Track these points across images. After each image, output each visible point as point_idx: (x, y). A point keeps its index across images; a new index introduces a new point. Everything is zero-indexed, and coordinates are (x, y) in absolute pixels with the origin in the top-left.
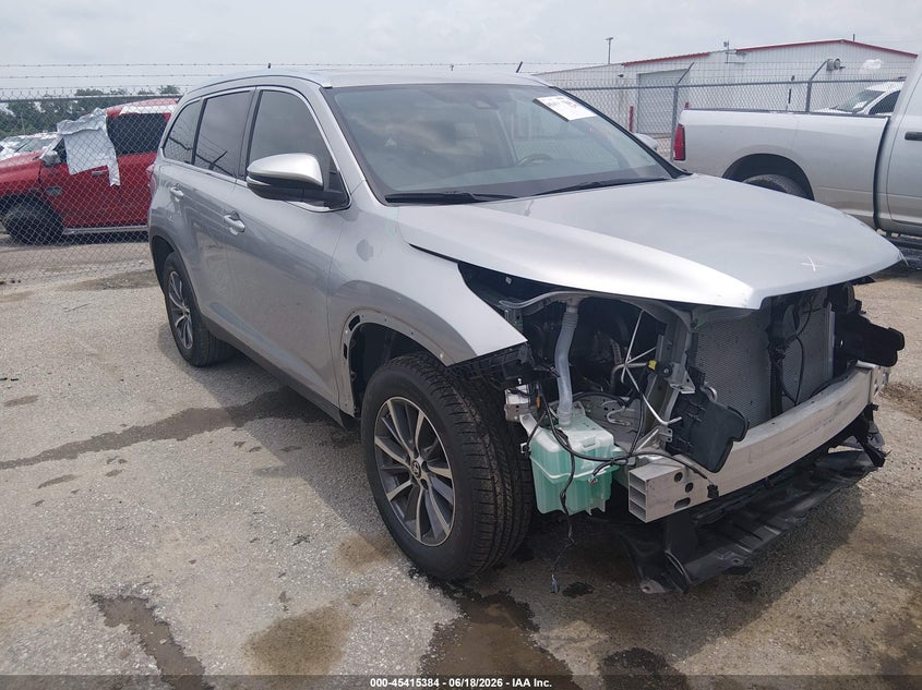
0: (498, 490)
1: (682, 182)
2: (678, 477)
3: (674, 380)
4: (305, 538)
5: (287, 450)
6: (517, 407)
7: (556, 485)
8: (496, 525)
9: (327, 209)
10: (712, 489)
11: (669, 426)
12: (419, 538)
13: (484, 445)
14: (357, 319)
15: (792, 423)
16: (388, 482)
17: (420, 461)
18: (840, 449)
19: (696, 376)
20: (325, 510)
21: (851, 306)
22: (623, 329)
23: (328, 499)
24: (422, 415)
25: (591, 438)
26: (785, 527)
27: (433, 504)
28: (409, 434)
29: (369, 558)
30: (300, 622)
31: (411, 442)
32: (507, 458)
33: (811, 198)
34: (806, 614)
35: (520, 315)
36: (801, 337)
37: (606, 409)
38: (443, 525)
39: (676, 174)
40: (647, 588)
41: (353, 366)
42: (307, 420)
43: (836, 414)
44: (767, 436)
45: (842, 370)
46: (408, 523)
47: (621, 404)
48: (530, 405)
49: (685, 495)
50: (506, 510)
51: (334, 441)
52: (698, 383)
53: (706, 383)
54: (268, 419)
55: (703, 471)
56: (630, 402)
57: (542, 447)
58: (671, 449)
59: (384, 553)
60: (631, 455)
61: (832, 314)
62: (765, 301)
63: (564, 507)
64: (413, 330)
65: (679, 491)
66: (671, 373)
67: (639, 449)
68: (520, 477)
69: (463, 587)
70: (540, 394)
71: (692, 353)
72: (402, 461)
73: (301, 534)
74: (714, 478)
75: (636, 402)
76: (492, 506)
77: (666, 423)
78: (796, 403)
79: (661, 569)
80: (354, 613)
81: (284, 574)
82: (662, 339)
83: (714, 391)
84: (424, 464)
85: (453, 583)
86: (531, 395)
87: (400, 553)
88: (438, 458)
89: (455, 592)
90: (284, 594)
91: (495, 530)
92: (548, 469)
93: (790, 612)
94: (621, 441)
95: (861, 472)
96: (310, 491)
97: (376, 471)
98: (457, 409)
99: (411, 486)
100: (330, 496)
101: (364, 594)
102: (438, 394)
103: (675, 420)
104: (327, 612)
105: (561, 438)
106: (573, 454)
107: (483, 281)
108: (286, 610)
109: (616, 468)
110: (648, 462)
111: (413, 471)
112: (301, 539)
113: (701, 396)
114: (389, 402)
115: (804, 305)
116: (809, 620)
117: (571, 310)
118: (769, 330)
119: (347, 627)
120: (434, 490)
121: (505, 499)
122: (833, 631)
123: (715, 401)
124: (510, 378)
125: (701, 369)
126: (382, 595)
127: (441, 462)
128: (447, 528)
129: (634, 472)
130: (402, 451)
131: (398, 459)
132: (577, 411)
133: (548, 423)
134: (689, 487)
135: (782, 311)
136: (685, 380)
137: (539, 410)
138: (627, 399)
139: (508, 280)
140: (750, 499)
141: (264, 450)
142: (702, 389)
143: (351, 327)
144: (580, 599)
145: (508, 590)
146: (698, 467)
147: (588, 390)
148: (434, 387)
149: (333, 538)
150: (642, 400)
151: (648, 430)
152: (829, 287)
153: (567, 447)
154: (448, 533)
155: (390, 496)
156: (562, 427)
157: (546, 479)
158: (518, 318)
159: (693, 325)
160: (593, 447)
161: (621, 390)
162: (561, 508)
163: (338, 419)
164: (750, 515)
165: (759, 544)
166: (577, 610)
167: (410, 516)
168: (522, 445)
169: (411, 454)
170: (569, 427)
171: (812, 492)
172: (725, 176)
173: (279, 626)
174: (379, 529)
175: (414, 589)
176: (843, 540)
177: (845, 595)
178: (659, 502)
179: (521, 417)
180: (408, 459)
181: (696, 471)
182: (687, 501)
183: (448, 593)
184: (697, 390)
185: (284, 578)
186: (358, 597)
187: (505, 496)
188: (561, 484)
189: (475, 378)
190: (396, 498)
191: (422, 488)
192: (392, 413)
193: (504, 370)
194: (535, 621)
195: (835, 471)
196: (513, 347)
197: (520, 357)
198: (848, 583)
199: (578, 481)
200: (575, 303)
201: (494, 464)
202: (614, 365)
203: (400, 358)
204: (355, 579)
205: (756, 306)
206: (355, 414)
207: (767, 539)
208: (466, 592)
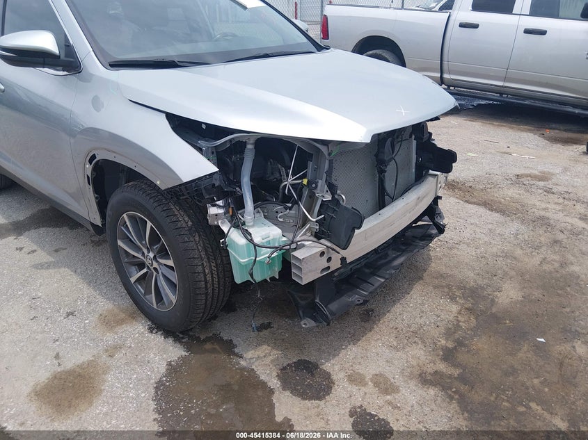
0: (207, 271)
1: (325, 54)
2: (322, 254)
3: (318, 191)
4: (73, 314)
5: (56, 251)
6: (216, 215)
7: (246, 265)
8: (207, 294)
9: (65, 73)
10: (343, 259)
11: (316, 222)
12: (155, 306)
13: (195, 243)
14: (94, 157)
15: (390, 213)
16: (131, 270)
17: (151, 255)
18: (420, 223)
19: (332, 188)
20: (87, 291)
21: (426, 136)
22: (286, 157)
23: (89, 283)
24: (149, 224)
25: (267, 233)
26: (387, 277)
27: (163, 284)
28: (141, 236)
29: (120, 322)
30: (70, 373)
31: (144, 242)
32: (212, 249)
33: (404, 65)
34: (400, 326)
35: (214, 151)
36: (395, 158)
37: (277, 212)
38: (171, 297)
39: (320, 48)
40: (305, 324)
41: (96, 191)
42: (71, 228)
43: (416, 205)
44: (375, 223)
45: (420, 177)
46: (147, 297)
47: (286, 208)
48: (225, 213)
49: (327, 265)
50: (213, 284)
51: (92, 242)
52: (333, 194)
53: (338, 192)
54: (41, 229)
55: (338, 249)
56: (292, 206)
57: (234, 242)
58: (318, 236)
59: (133, 317)
60: (293, 243)
61: (415, 142)
62: (373, 137)
63: (252, 278)
64: (135, 164)
65: (323, 263)
66: (316, 186)
67: (298, 238)
68: (222, 261)
69: (189, 335)
70: (232, 206)
71: (329, 173)
72: (139, 256)
73: (69, 311)
74: (343, 253)
75: (296, 206)
76: (203, 283)
77: (314, 220)
78: (393, 200)
79: (314, 312)
80: (110, 361)
81: (57, 340)
82: (310, 164)
83: (344, 197)
84: (155, 257)
85: (181, 333)
86: (226, 206)
87: (143, 316)
88: (163, 253)
89: (183, 338)
90: (58, 354)
91: (207, 298)
92: (239, 255)
93: (391, 325)
94: (286, 232)
95: (430, 238)
96: (75, 279)
97: (121, 264)
98: (174, 219)
99: (146, 273)
100: (91, 281)
101: (117, 348)
102: (159, 209)
103: (320, 217)
104: (89, 363)
105: (247, 234)
106: (255, 245)
107: (185, 128)
108: (59, 365)
109: (283, 251)
110: (303, 246)
111: (148, 262)
112: (69, 314)
113: (336, 201)
114: (125, 215)
115: (397, 138)
116: (402, 330)
117: (250, 147)
118: (376, 155)
119: (105, 373)
120: (163, 275)
121: (212, 276)
122: (416, 335)
123: (344, 204)
124: (208, 197)
125: (335, 183)
126: (130, 347)
127: (166, 256)
128: (173, 299)
129: (295, 253)
130: (138, 249)
131: (136, 254)
132: (257, 215)
133: (238, 224)
134: (329, 260)
135: (385, 142)
136: (325, 191)
137: (232, 216)
138: (290, 205)
139: (204, 127)
140: (367, 261)
141: (39, 251)
142: (336, 196)
143: (90, 162)
144: (265, 333)
145: (218, 332)
146: (334, 247)
147: (265, 200)
148: (156, 204)
149: (94, 311)
150: (299, 206)
151: (304, 225)
152: (413, 126)
153: (251, 241)
154: (174, 302)
155: (133, 280)
156: (248, 226)
157: (239, 263)
158: (213, 153)
159: (329, 154)
160: (268, 239)
161: (286, 199)
162: (250, 279)
163: (90, 228)
164: (367, 271)
165: (372, 289)
166: (264, 340)
167: (148, 292)
168: (221, 241)
169: (145, 251)
170: (253, 226)
171: (403, 252)
172: (353, 51)
173: (56, 378)
174: (127, 302)
175: (154, 339)
176: (421, 278)
177: (422, 312)
178: (310, 271)
179: (220, 222)
180: (143, 254)
181: (333, 249)
182: (328, 268)
183: (177, 339)
184: (333, 197)
185: (57, 343)
186: (112, 351)
187: (212, 274)
188: (249, 264)
189: (184, 197)
190: (138, 280)
191: (155, 273)
192: (128, 223)
193: (204, 191)
194: (236, 350)
195: (416, 238)
196: (209, 175)
197: (214, 182)
198: (424, 304)
199: (260, 261)
200: (252, 141)
201: (203, 254)
202: (281, 182)
203: (130, 184)
204: (110, 338)
205: (368, 141)
206: (102, 225)
207: (377, 284)
208: (190, 337)
